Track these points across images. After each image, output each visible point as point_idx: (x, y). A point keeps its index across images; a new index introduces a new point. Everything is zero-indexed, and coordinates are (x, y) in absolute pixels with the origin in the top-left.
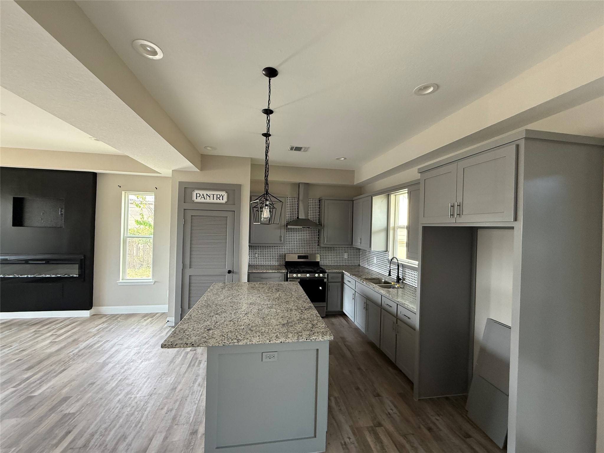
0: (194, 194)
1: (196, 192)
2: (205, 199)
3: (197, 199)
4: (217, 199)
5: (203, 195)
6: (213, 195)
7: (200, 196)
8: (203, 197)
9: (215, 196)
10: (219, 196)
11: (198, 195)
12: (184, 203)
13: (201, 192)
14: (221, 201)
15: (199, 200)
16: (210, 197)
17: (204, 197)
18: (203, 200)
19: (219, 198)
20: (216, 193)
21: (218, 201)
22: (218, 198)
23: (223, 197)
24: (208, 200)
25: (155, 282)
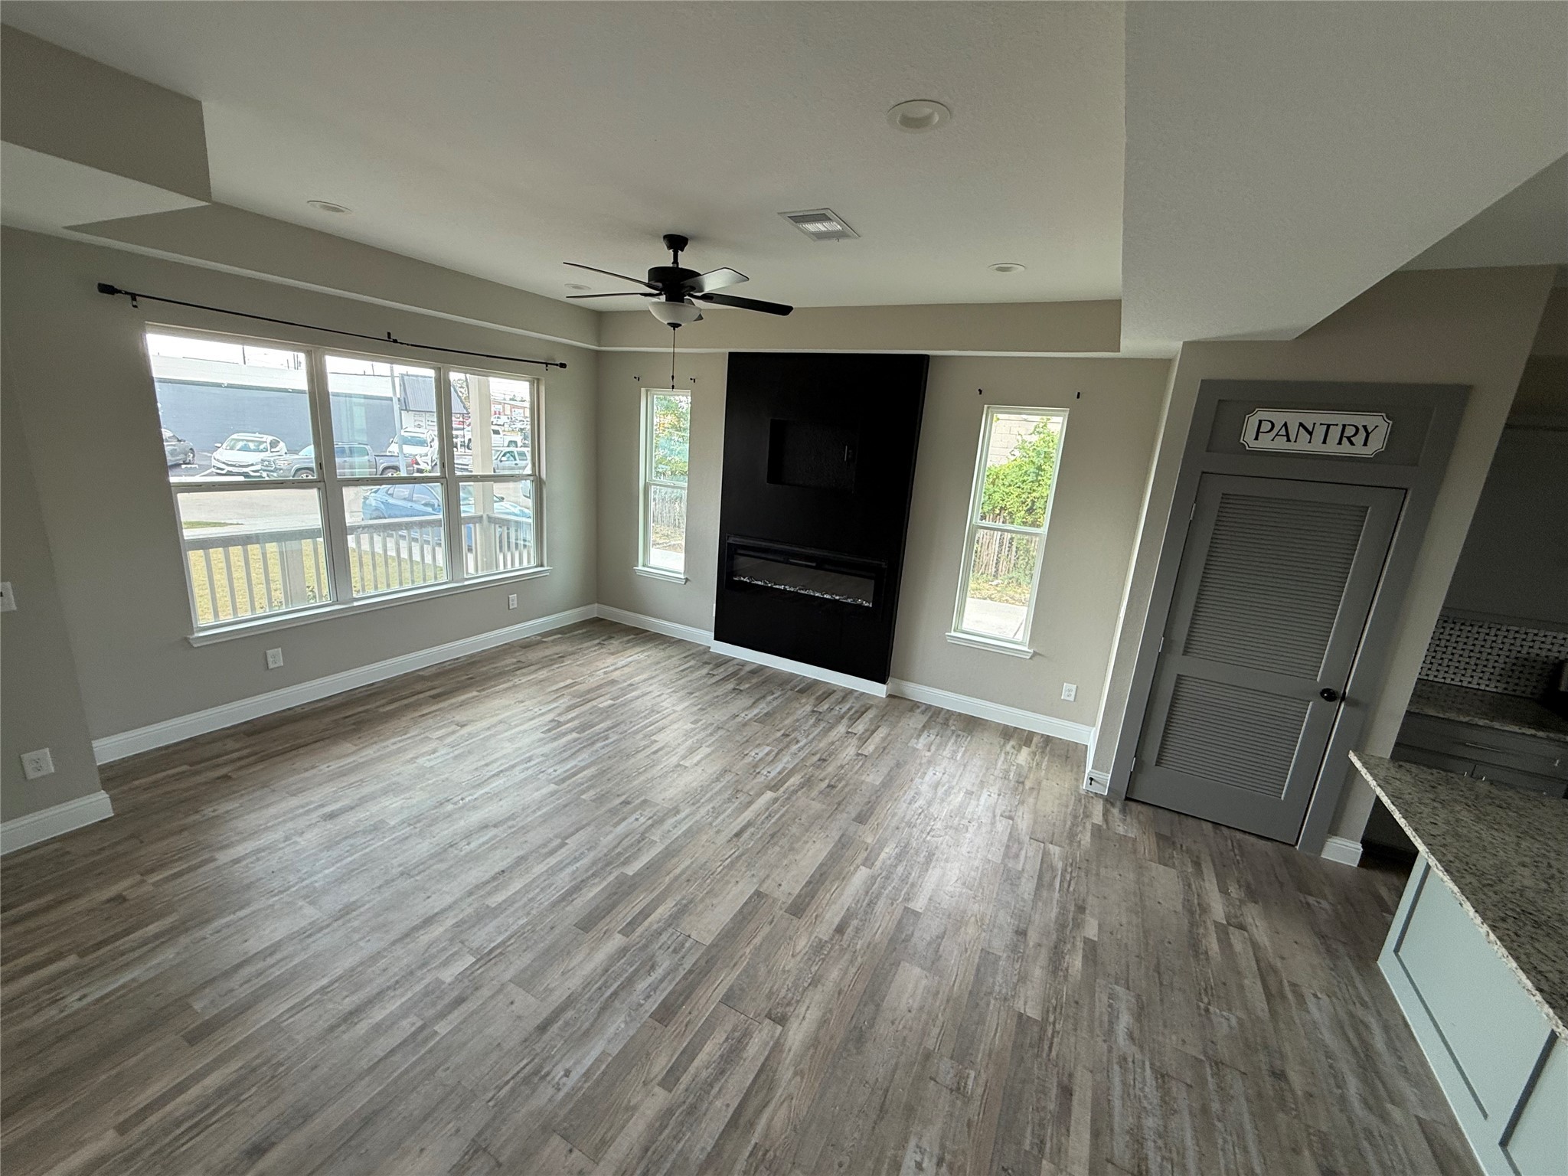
0: (1252, 422)
1: (1262, 414)
2: (1289, 440)
3: (1256, 439)
4: (1340, 443)
5: (1285, 425)
6: (1329, 426)
7: (1272, 429)
8: (1283, 432)
9: (1335, 433)
10: (1349, 431)
11: (1266, 426)
12: (1208, 451)
13: (1279, 417)
14: (1358, 450)
15: (1266, 443)
16: (1310, 433)
17: (1287, 435)
18: (1281, 444)
19: (1349, 438)
20: (1339, 419)
21: (1346, 449)
22: (1345, 440)
23: (1368, 434)
24: (1302, 445)
25: (1035, 654)
